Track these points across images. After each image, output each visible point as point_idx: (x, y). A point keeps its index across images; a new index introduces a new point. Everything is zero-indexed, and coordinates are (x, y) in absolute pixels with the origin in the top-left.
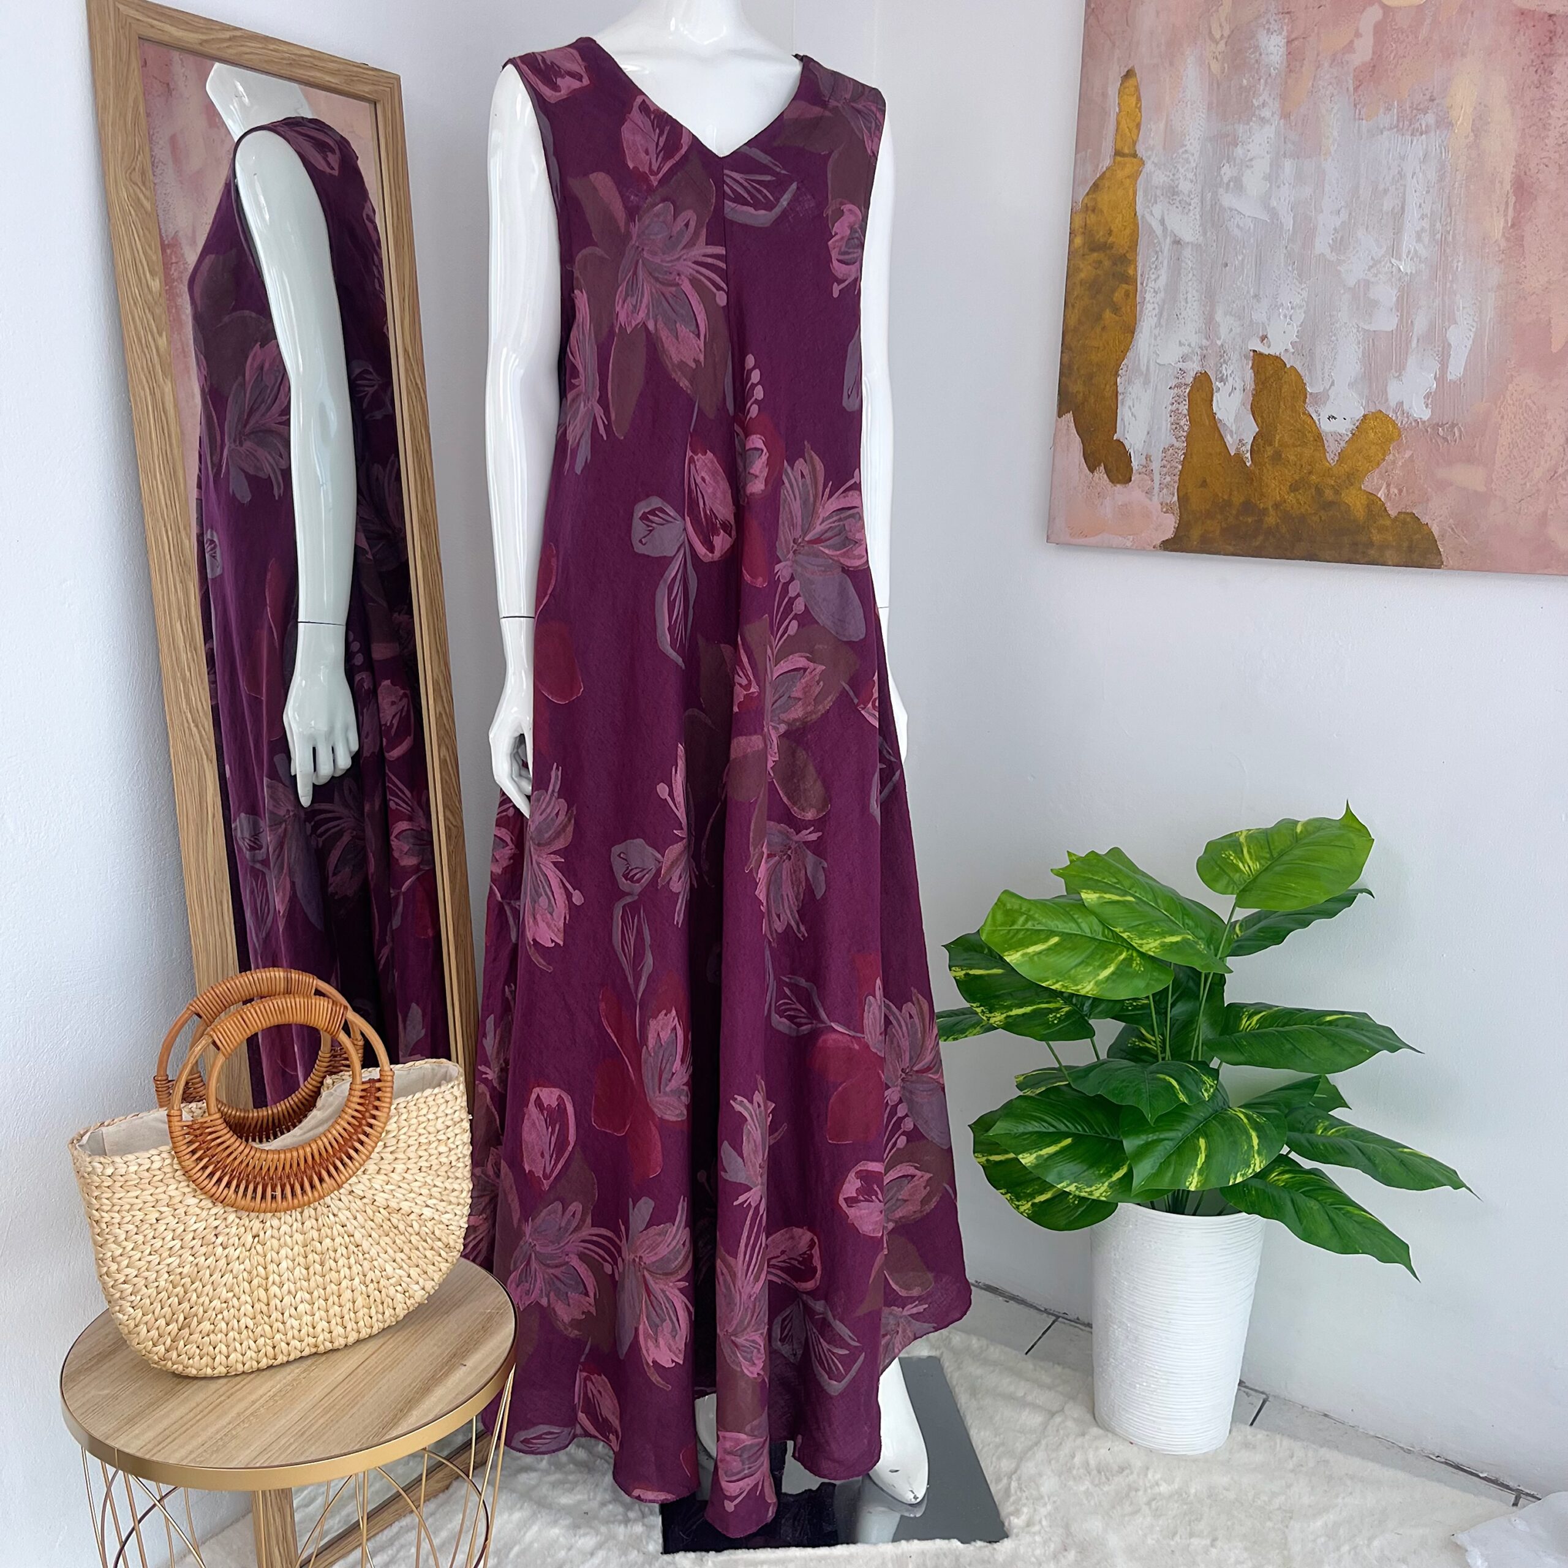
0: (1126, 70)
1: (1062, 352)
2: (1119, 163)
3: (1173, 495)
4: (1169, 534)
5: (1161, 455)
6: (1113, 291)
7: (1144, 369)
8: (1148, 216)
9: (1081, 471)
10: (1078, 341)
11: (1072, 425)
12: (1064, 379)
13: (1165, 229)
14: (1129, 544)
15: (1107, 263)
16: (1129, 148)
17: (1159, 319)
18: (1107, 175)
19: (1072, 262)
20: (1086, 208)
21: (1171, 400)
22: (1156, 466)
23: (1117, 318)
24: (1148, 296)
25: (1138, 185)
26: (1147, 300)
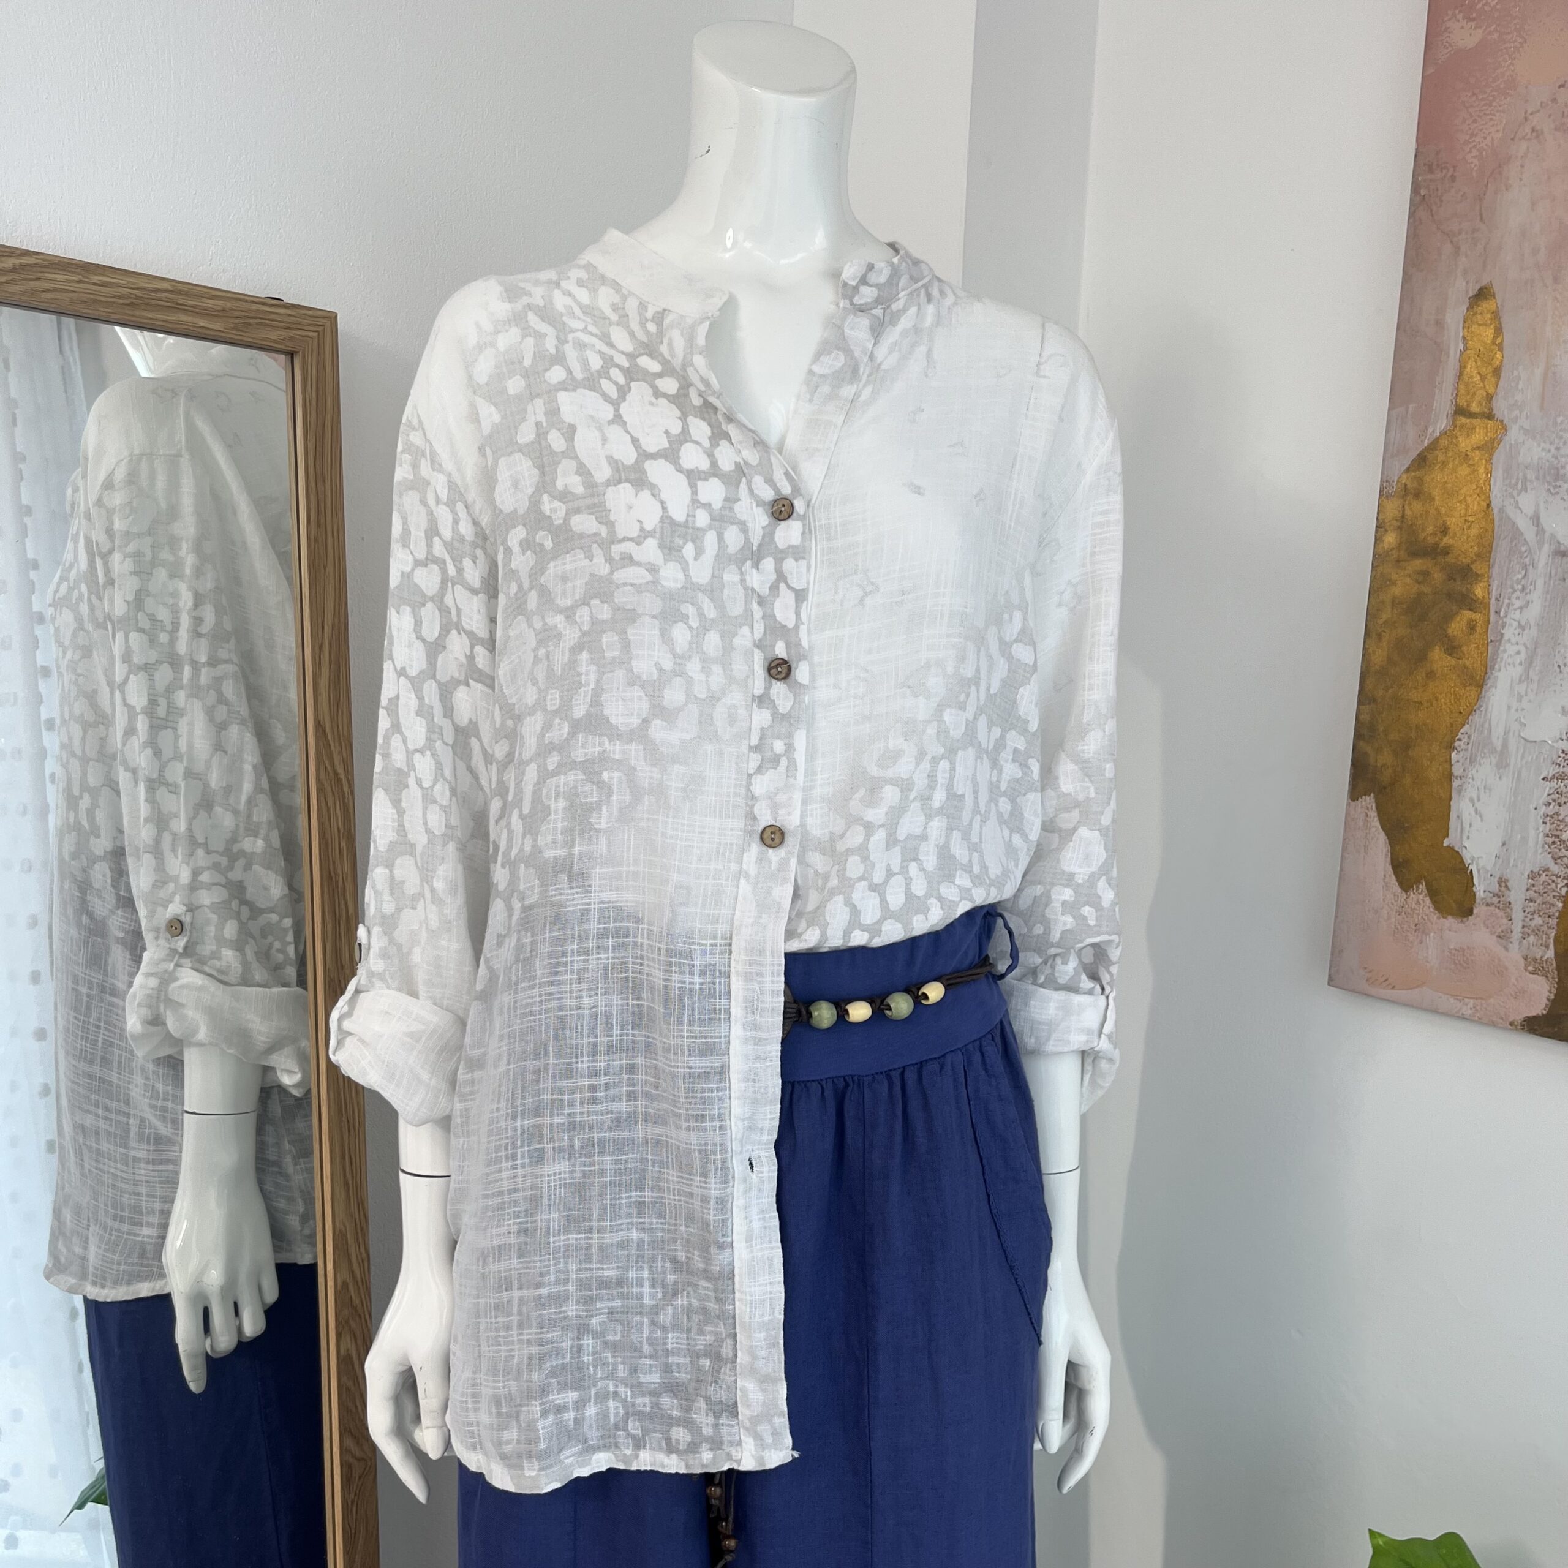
0: (1477, 287)
1: (1359, 703)
2: (1462, 426)
3: (1547, 947)
4: (1538, 1007)
5: (1525, 882)
6: (1448, 618)
7: (1498, 744)
8: (1511, 511)
9: (1386, 886)
10: (1387, 689)
11: (1373, 814)
12: (1362, 744)
13: (1540, 530)
14: (1468, 1012)
15: (1438, 576)
16: (1480, 403)
17: (1527, 671)
18: (1444, 442)
19: (1380, 569)
20: (1405, 492)
21: (1544, 798)
22: (1517, 895)
23: (1453, 662)
24: (1509, 633)
25: (1494, 461)
26: (1506, 637)
